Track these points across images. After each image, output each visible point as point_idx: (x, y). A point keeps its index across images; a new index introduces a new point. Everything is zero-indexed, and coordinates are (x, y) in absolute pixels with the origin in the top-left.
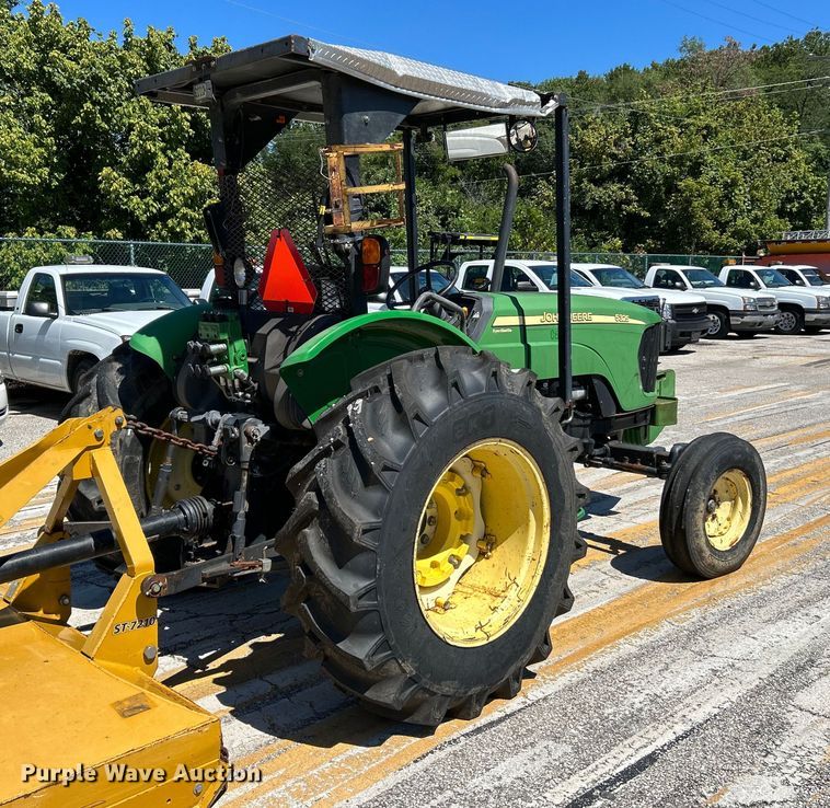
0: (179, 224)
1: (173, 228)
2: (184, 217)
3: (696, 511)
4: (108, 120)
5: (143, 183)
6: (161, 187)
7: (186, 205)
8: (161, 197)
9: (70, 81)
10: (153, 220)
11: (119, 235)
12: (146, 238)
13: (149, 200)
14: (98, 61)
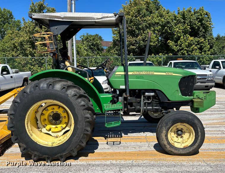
0: (184, 51)
1: (182, 52)
2: (185, 50)
3: (162, 132)
4: (171, 30)
5: (177, 43)
6: (181, 43)
7: (186, 47)
8: (180, 46)
9: (162, 23)
10: (178, 51)
11: (171, 54)
12: (177, 55)
13: (178, 46)
14: (169, 18)
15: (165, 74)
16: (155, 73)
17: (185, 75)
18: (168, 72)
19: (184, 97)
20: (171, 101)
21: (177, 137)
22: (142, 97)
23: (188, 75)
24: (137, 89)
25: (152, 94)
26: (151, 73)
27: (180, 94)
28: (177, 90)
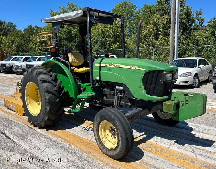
15: (129, 67)
16: (121, 66)
17: (149, 70)
18: (132, 65)
19: (149, 96)
20: (135, 98)
21: (112, 136)
22: (115, 90)
23: (152, 70)
24: (110, 82)
25: (121, 88)
26: (118, 66)
27: (144, 92)
28: (141, 87)
